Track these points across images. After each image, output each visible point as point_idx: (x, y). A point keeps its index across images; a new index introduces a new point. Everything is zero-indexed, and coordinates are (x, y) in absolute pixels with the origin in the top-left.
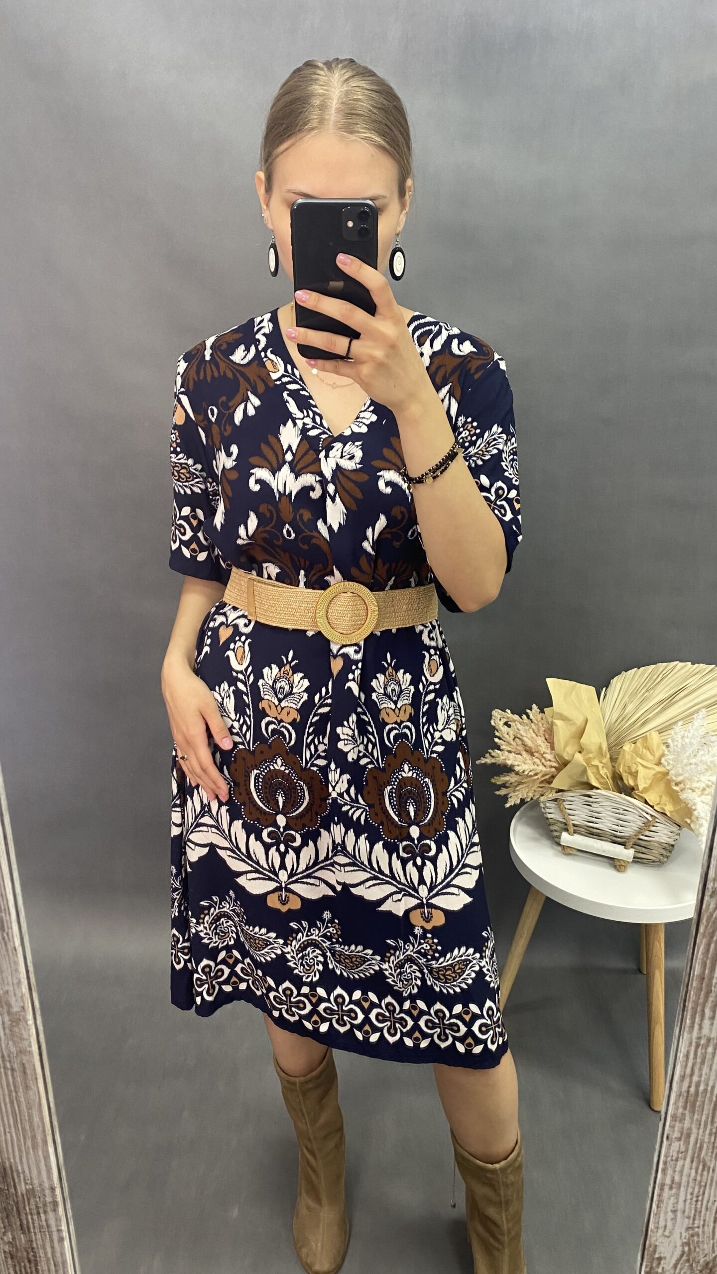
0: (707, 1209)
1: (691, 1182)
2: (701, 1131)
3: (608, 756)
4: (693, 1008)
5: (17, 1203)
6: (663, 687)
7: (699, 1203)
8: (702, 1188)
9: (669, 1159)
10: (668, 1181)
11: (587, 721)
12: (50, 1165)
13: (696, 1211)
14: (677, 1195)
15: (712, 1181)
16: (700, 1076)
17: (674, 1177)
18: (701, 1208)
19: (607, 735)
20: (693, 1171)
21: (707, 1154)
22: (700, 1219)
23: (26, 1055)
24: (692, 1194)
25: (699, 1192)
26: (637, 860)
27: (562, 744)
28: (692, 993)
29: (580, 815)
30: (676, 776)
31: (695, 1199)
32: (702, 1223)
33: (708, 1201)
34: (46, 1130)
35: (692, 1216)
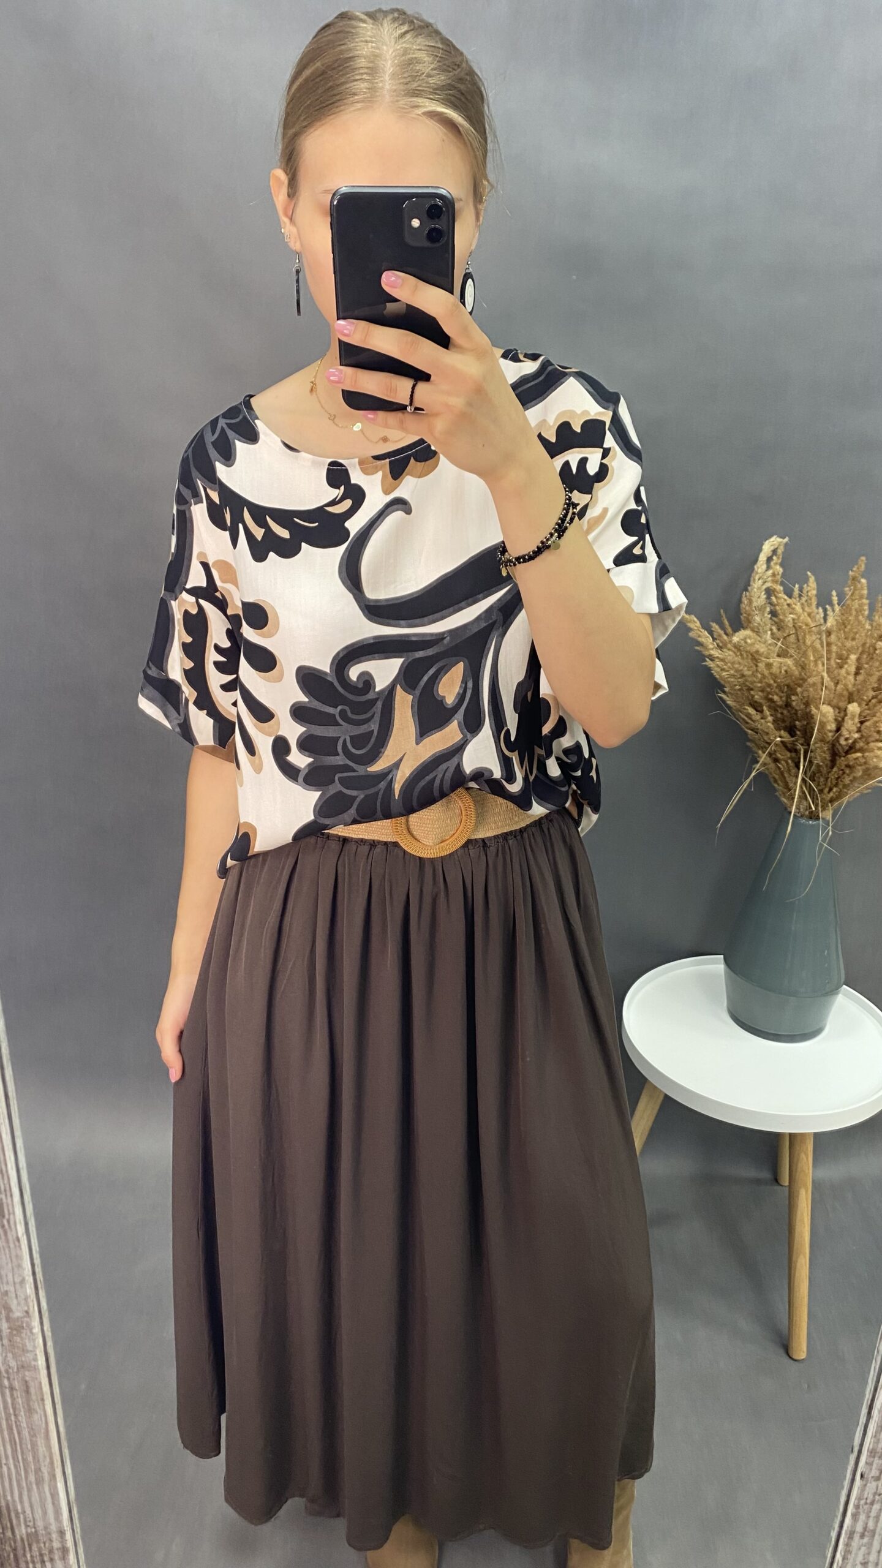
5: (15, 1550)
9: (862, 1502)
10: (859, 1528)
14: (870, 1545)
17: (867, 1524)
23: (29, 1371)
34: (55, 1461)
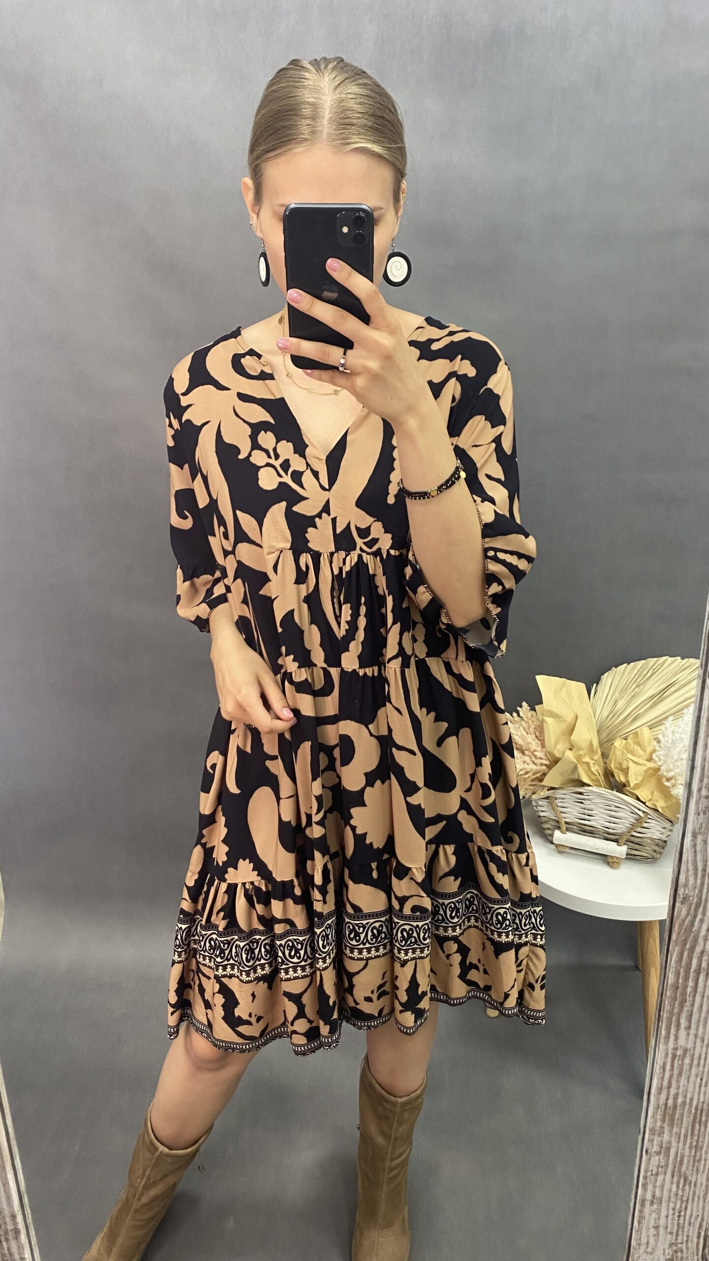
0: (690, 1224)
1: (672, 1197)
2: (681, 1145)
3: (599, 753)
4: (667, 1018)
6: (653, 683)
7: (682, 1218)
8: (684, 1203)
9: (649, 1174)
10: (649, 1196)
11: (577, 718)
12: (10, 1192)
13: (678, 1226)
14: (659, 1211)
15: (694, 1195)
16: (678, 1088)
17: (655, 1192)
18: (684, 1223)
19: (598, 732)
20: (674, 1188)
21: (687, 1168)
22: (683, 1235)
24: (674, 1209)
25: (681, 1207)
26: (630, 857)
27: (553, 742)
29: (571, 812)
30: (667, 772)
31: (677, 1214)
32: (685, 1239)
33: (691, 1216)
35: (675, 1231)
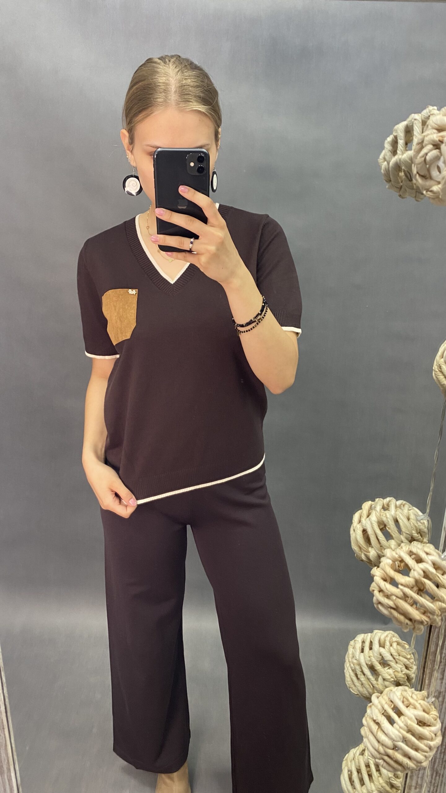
4: (429, 673)
8: (436, 788)
10: (414, 784)
12: (12, 785)
15: (442, 782)
17: (417, 781)
21: (438, 766)
28: (429, 663)
34: (10, 761)
